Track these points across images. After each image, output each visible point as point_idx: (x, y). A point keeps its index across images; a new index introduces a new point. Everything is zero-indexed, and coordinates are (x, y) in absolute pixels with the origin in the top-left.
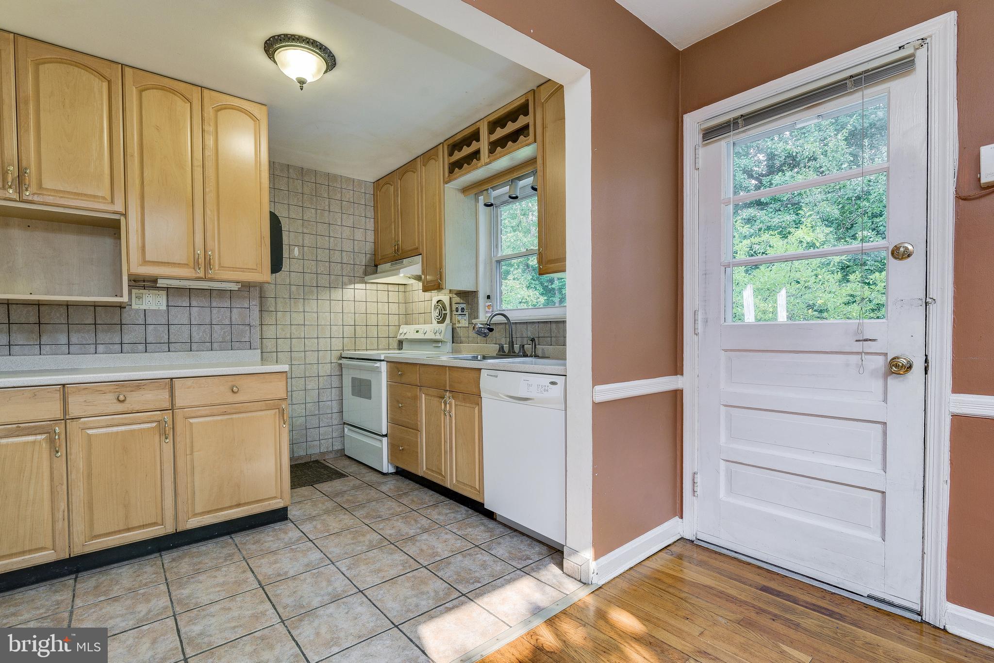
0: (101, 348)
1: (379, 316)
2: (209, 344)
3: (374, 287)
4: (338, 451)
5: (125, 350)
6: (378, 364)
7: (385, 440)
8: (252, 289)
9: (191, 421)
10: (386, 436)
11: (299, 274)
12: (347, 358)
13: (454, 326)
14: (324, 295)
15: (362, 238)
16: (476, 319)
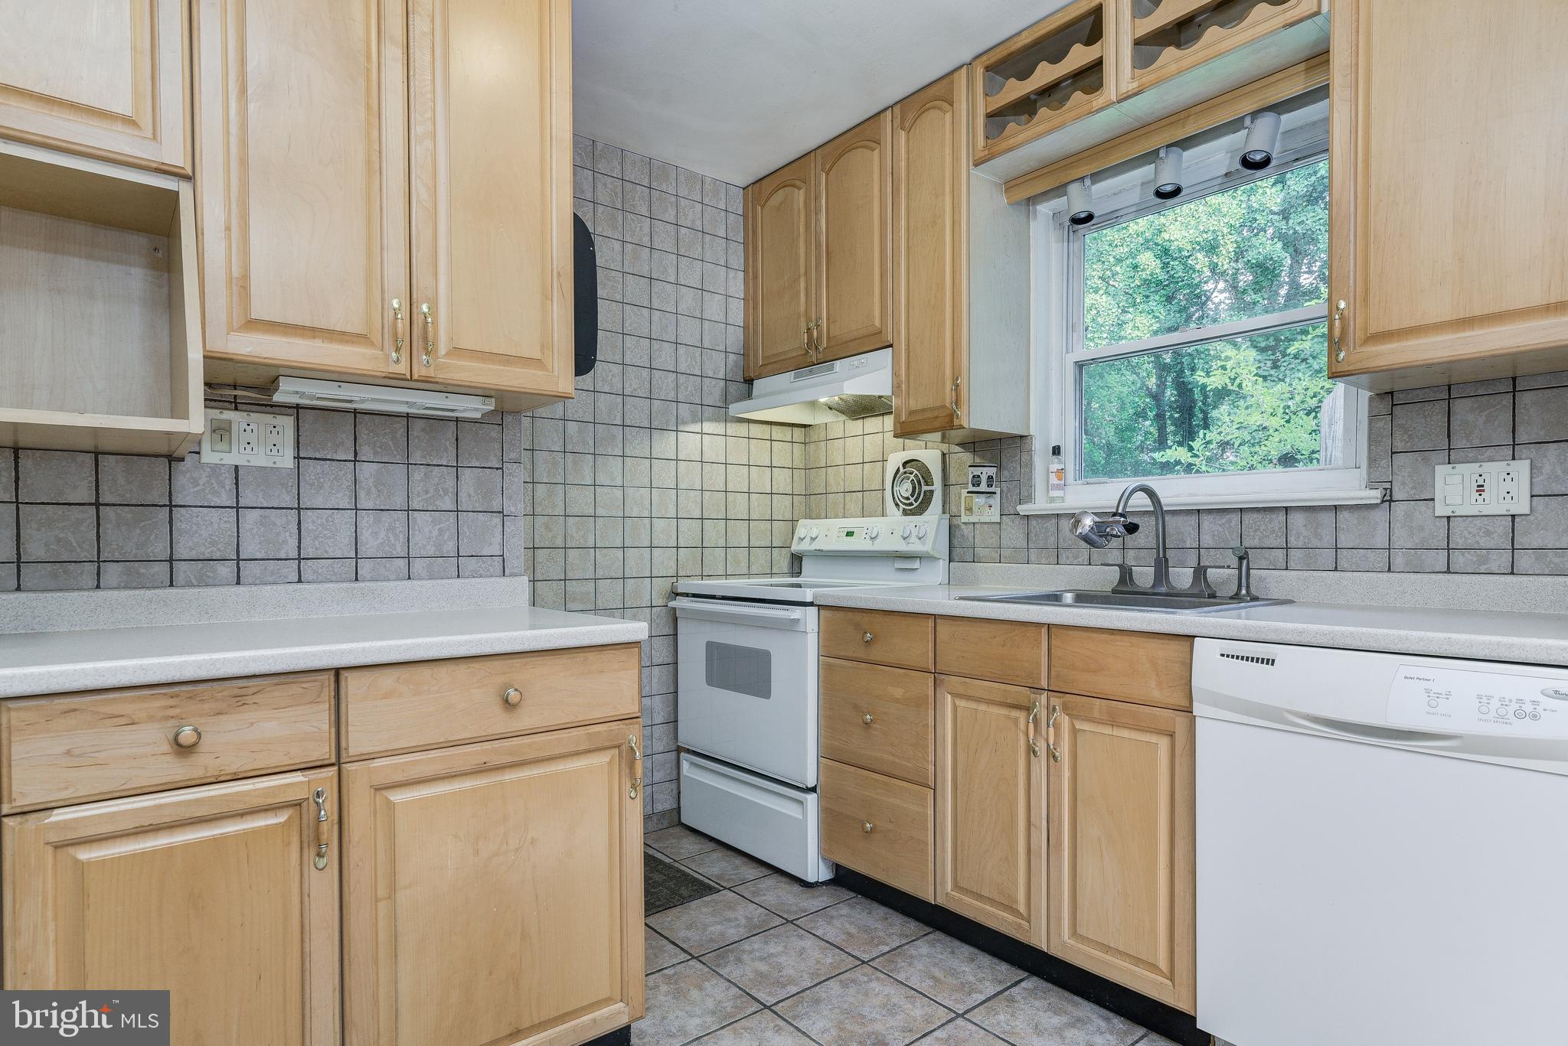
0: (111, 572)
1: (752, 496)
2: (402, 563)
3: (742, 429)
4: (663, 814)
5: (179, 577)
6: (796, 613)
7: (811, 799)
8: (508, 419)
9: (392, 796)
10: (813, 790)
11: (585, 394)
12: (686, 595)
13: (955, 521)
14: (638, 445)
15: (719, 315)
16: (1026, 502)
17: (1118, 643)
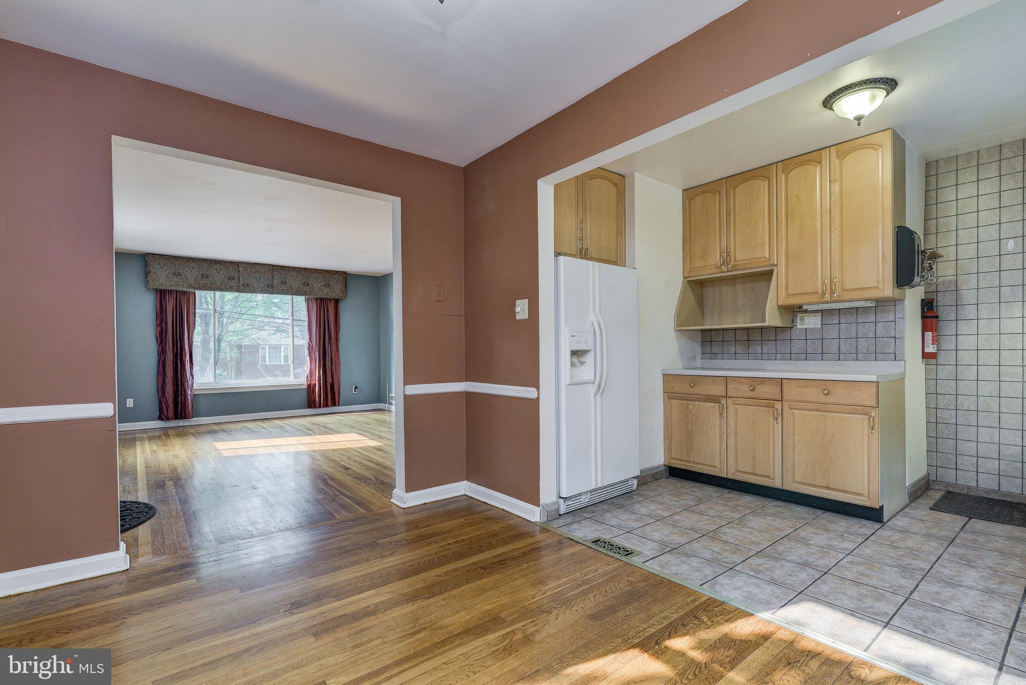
0: (779, 356)
5: (792, 358)
8: (898, 303)
9: (795, 411)
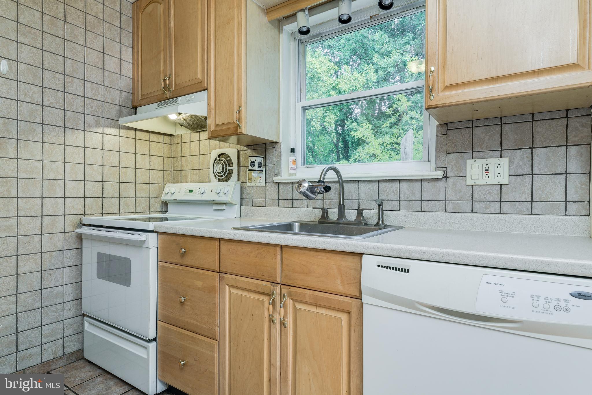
1: (138, 171)
3: (131, 134)
4: (72, 354)
6: (143, 236)
7: (153, 346)
10: (155, 340)
12: (90, 225)
13: (244, 185)
14: (55, 136)
15: (115, 69)
16: (278, 176)
17: (319, 257)
